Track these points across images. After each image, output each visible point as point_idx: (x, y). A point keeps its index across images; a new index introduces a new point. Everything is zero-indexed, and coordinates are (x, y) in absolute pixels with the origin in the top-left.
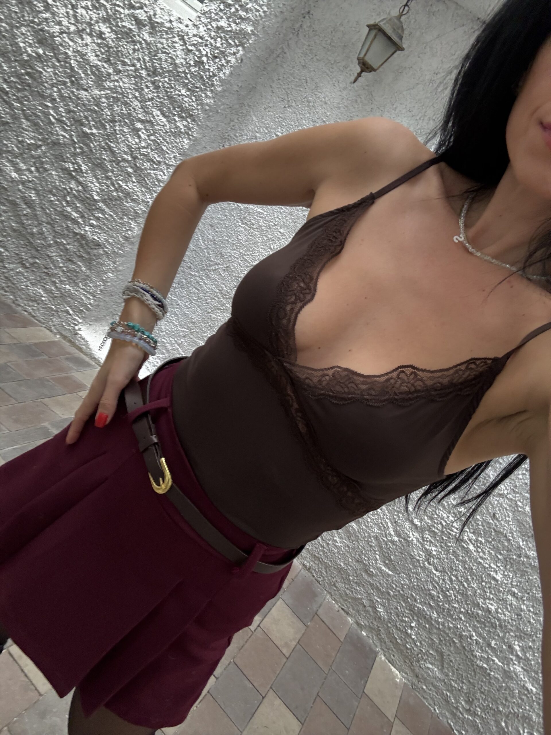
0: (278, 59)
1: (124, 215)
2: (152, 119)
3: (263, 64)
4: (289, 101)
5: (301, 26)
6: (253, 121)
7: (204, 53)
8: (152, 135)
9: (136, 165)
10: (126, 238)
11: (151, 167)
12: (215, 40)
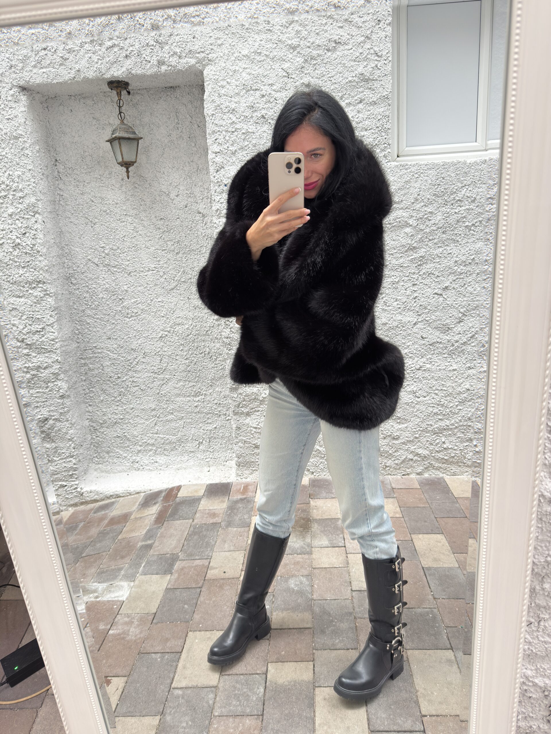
0: (61, 202)
1: (47, 384)
2: (14, 306)
3: (54, 213)
4: (91, 221)
5: (58, 172)
6: (78, 252)
7: (14, 237)
8: (22, 316)
9: (27, 344)
10: (62, 397)
11: (40, 336)
12: (15, 224)
